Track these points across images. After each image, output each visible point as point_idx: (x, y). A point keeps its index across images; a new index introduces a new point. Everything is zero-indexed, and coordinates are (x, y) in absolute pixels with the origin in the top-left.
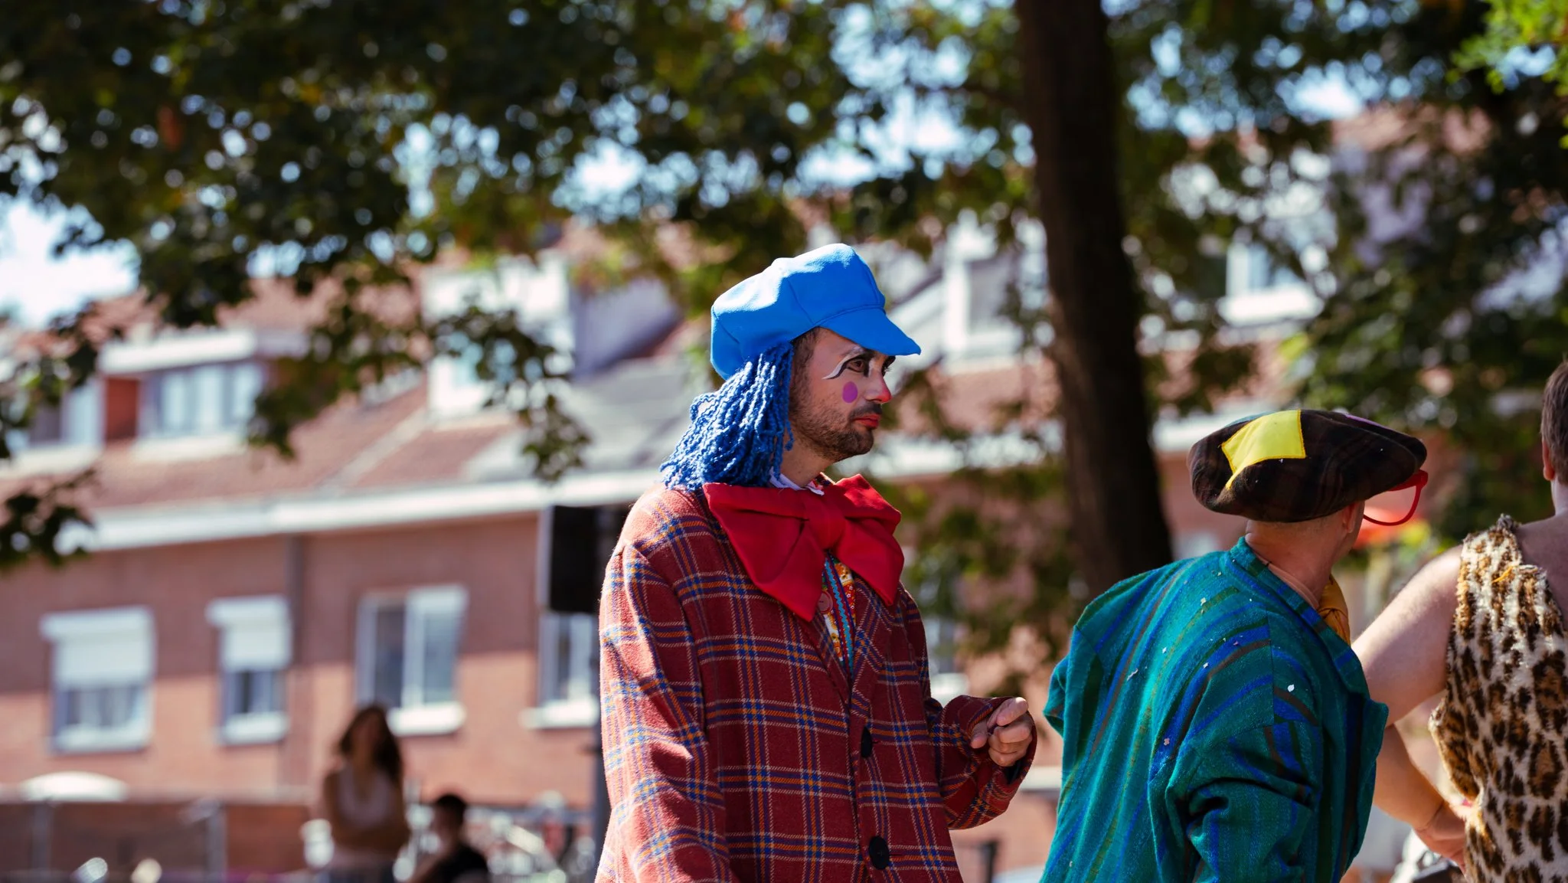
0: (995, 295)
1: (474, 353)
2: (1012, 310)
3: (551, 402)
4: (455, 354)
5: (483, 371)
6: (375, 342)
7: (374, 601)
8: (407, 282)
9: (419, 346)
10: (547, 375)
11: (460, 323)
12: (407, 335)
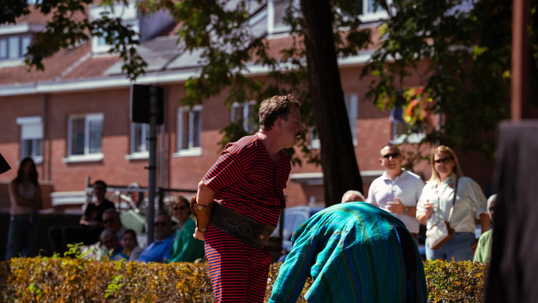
0: (284, 14)
1: (106, 34)
2: (289, 20)
3: (133, 51)
4: (99, 35)
5: (109, 41)
6: (70, 29)
7: (72, 117)
8: (82, 9)
9: (86, 31)
10: (131, 42)
11: (100, 23)
12: (82, 27)
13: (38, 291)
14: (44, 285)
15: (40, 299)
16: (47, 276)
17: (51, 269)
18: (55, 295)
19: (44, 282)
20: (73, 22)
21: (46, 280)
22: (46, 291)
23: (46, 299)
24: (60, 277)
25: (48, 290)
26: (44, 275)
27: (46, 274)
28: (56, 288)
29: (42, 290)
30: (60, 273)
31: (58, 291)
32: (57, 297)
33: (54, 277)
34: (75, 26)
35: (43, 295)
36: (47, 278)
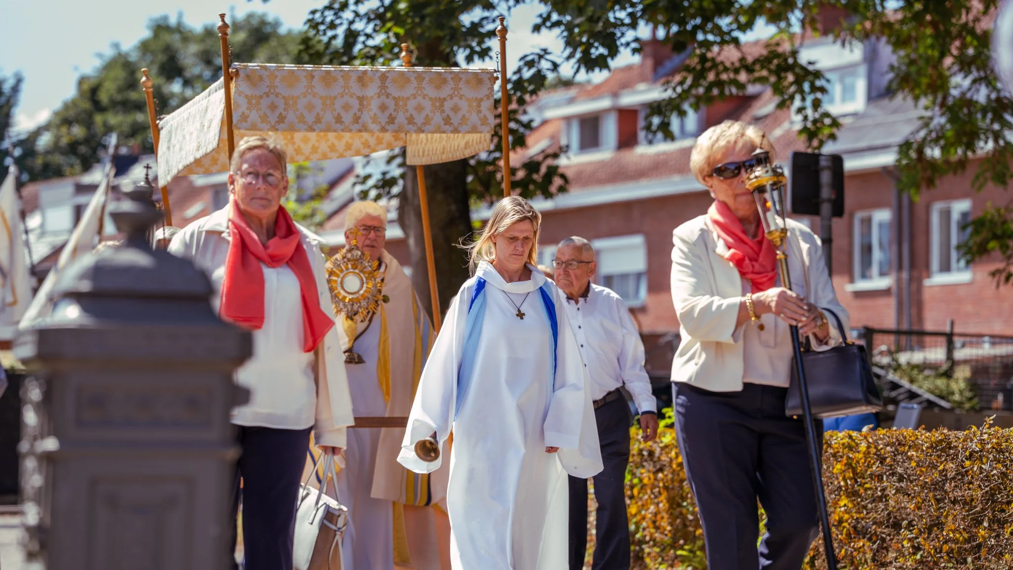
6: (718, 74)
12: (737, 71)
13: (636, 481)
14: (643, 471)
15: (639, 493)
16: (646, 457)
17: (651, 446)
18: (659, 487)
19: (643, 467)
20: (722, 63)
21: (645, 464)
22: (646, 481)
23: (646, 493)
24: (664, 458)
25: (650, 479)
26: (643, 455)
27: (645, 453)
28: (660, 475)
29: (641, 480)
30: (664, 452)
31: (662, 480)
32: (662, 490)
33: (655, 459)
34: (726, 69)
35: (643, 487)
36: (646, 461)
